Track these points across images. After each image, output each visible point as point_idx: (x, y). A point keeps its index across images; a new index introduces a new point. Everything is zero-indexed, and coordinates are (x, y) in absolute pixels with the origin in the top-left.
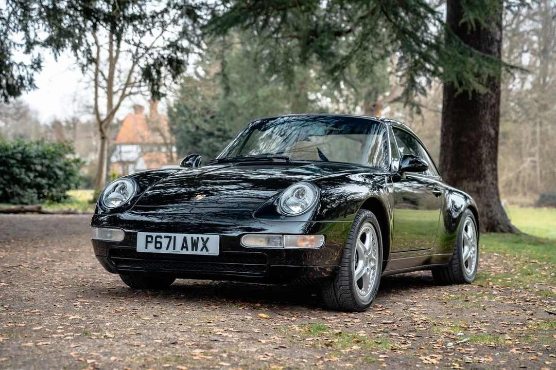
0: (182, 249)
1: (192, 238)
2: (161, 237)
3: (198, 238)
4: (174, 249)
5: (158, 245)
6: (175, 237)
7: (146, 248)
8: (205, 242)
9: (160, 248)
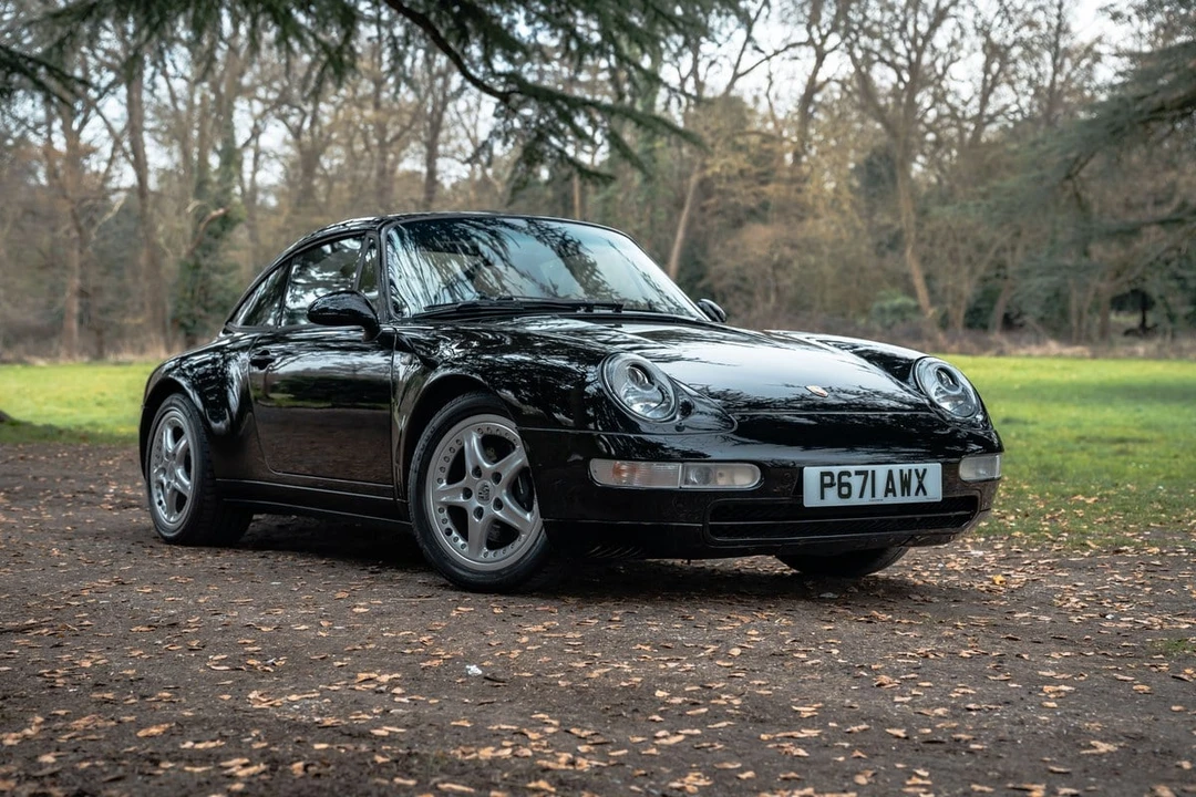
0: (886, 496)
1: (901, 471)
2: (849, 474)
3: (910, 471)
4: (873, 495)
5: (845, 490)
6: (873, 472)
7: (822, 497)
8: (921, 477)
9: (848, 495)
